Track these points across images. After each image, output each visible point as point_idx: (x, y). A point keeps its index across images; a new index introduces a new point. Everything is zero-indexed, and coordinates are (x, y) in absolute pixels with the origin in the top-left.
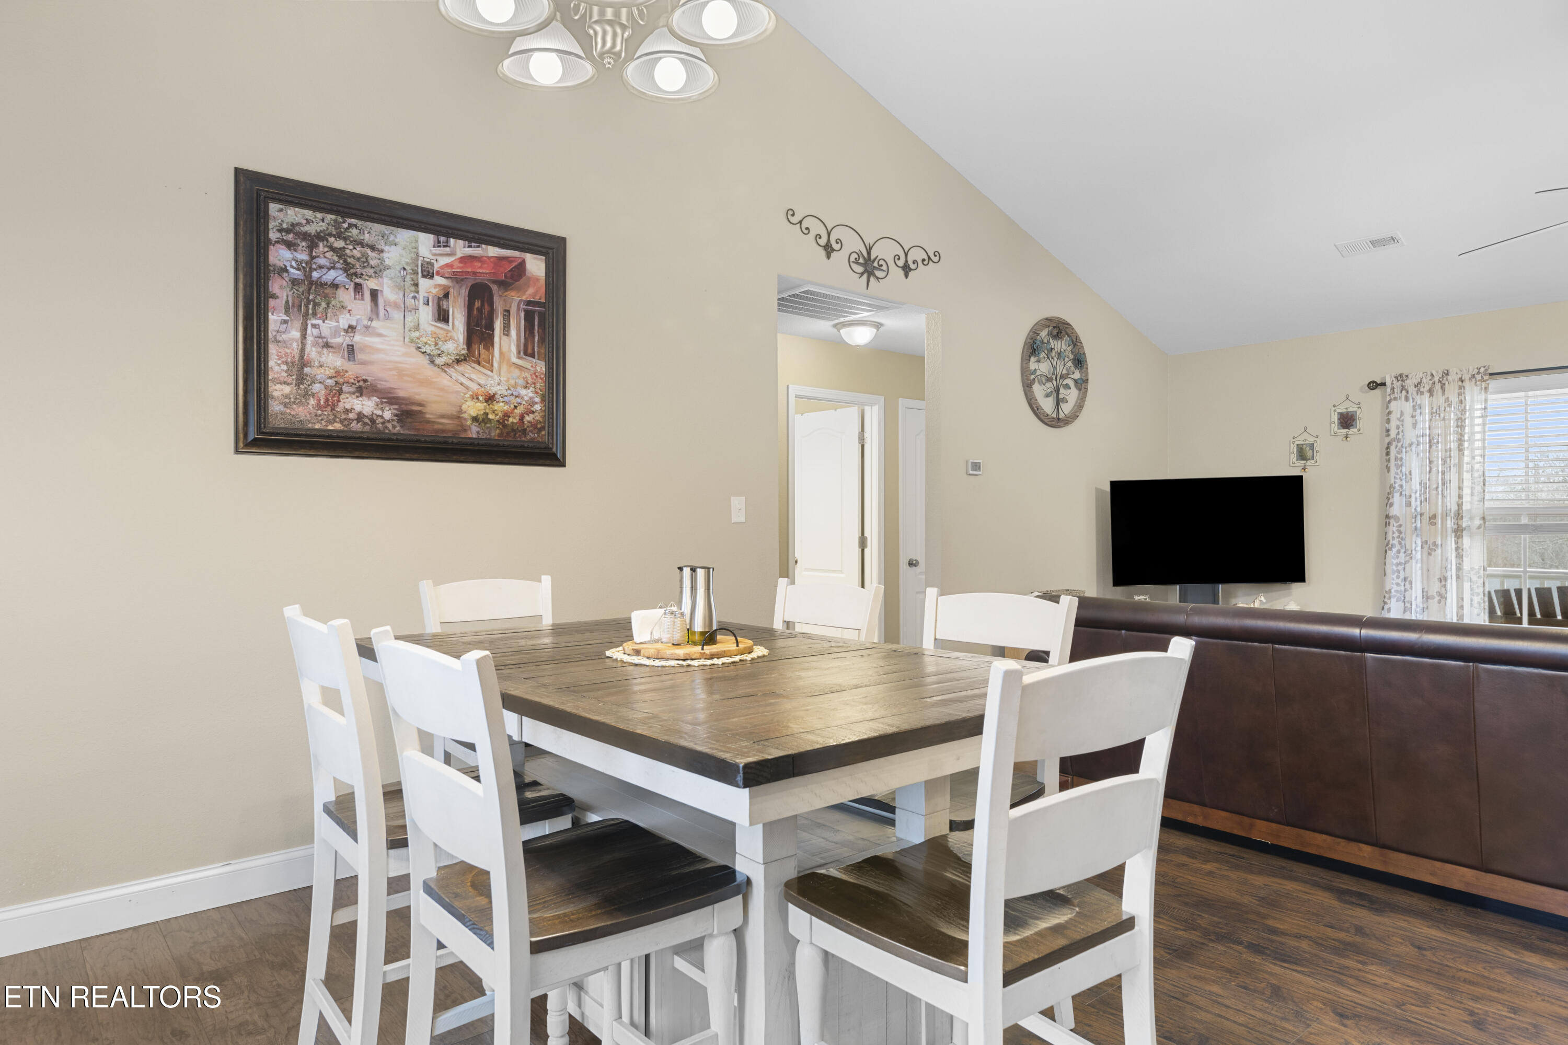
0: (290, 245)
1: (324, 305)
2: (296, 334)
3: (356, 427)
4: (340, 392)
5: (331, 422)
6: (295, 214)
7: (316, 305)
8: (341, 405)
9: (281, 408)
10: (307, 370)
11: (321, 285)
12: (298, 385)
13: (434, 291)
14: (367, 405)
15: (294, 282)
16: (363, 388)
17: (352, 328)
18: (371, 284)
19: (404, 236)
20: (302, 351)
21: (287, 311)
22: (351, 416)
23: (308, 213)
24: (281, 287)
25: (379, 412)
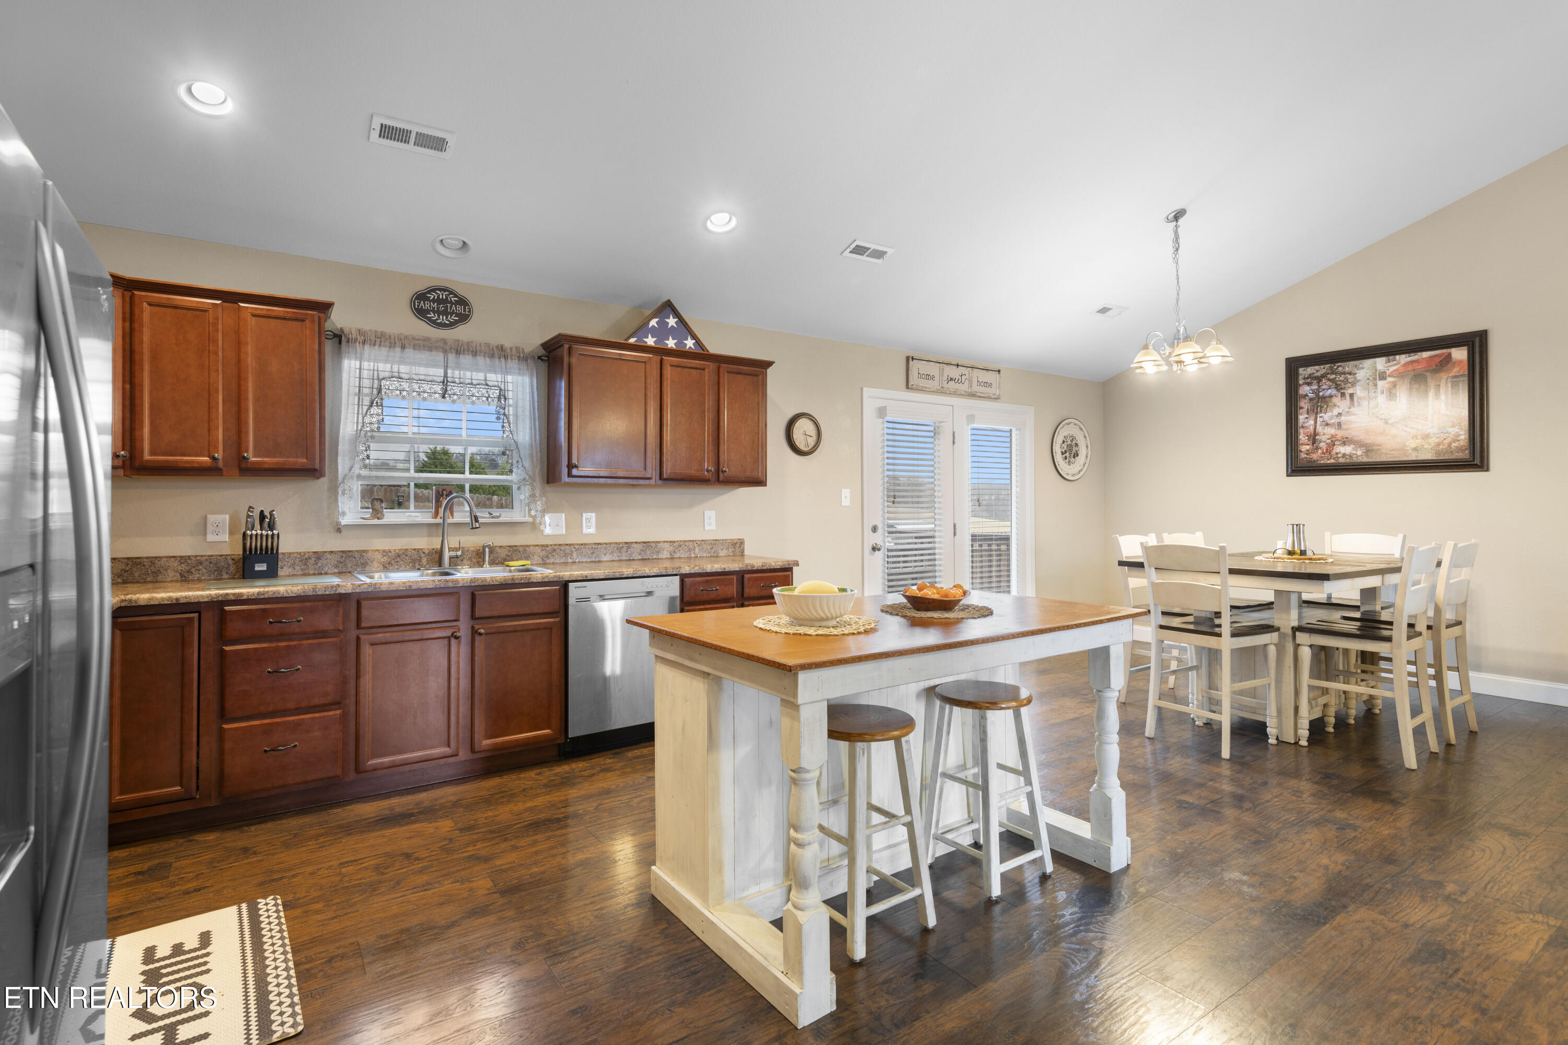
0: (1309, 384)
1: (1325, 406)
2: (1312, 422)
3: (1342, 460)
4: (1334, 445)
5: (1328, 459)
6: (1310, 370)
7: (1322, 407)
8: (1334, 451)
9: (1306, 456)
10: (1317, 437)
11: (1324, 398)
12: (1313, 445)
13: (1387, 386)
14: (1347, 449)
15: (1311, 399)
16: (1345, 442)
17: (1340, 414)
18: (1350, 391)
19: (1368, 363)
20: (1315, 429)
21: (1308, 414)
22: (1339, 455)
23: (1317, 367)
24: (1305, 403)
25: (1355, 452)
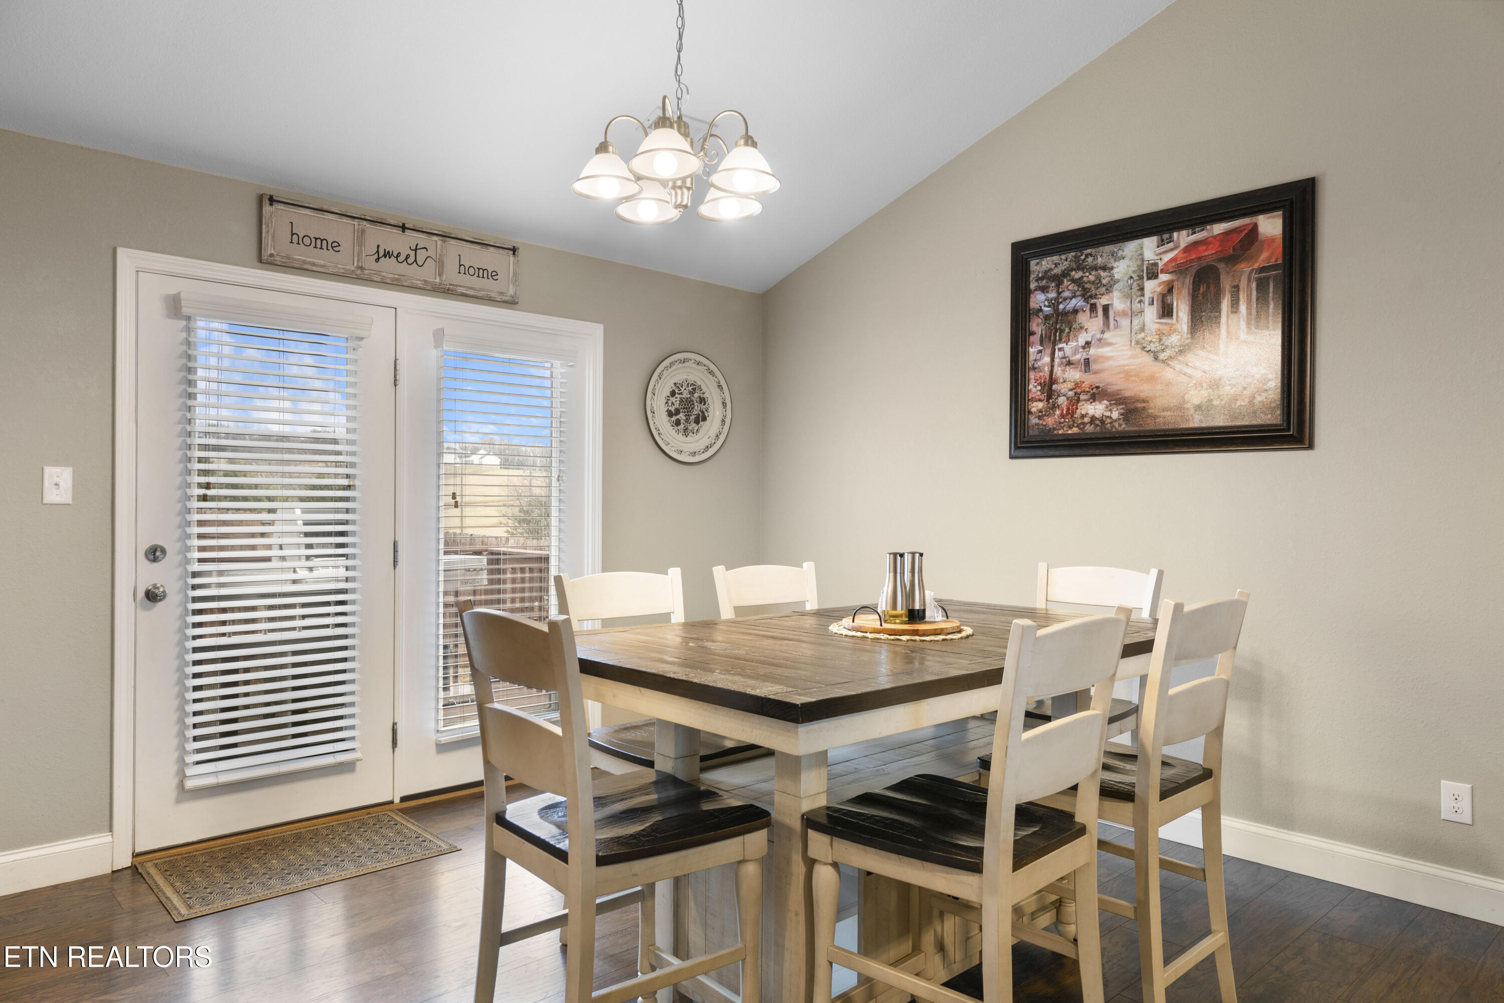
0: (1044, 289)
1: (1067, 330)
2: (1047, 359)
3: (1089, 429)
4: (1078, 400)
5: (1070, 427)
6: (1047, 263)
7: (1062, 331)
8: (1078, 411)
9: (1037, 420)
10: (1055, 387)
11: (1065, 313)
12: (1048, 400)
13: (1158, 289)
14: (1097, 409)
15: (1047, 318)
16: (1096, 395)
17: (1088, 344)
18: (1104, 301)
19: (1130, 247)
20: (1052, 372)
21: (1041, 344)
22: (1086, 420)
23: (1055, 258)
24: (1038, 325)
25: (1108, 414)
